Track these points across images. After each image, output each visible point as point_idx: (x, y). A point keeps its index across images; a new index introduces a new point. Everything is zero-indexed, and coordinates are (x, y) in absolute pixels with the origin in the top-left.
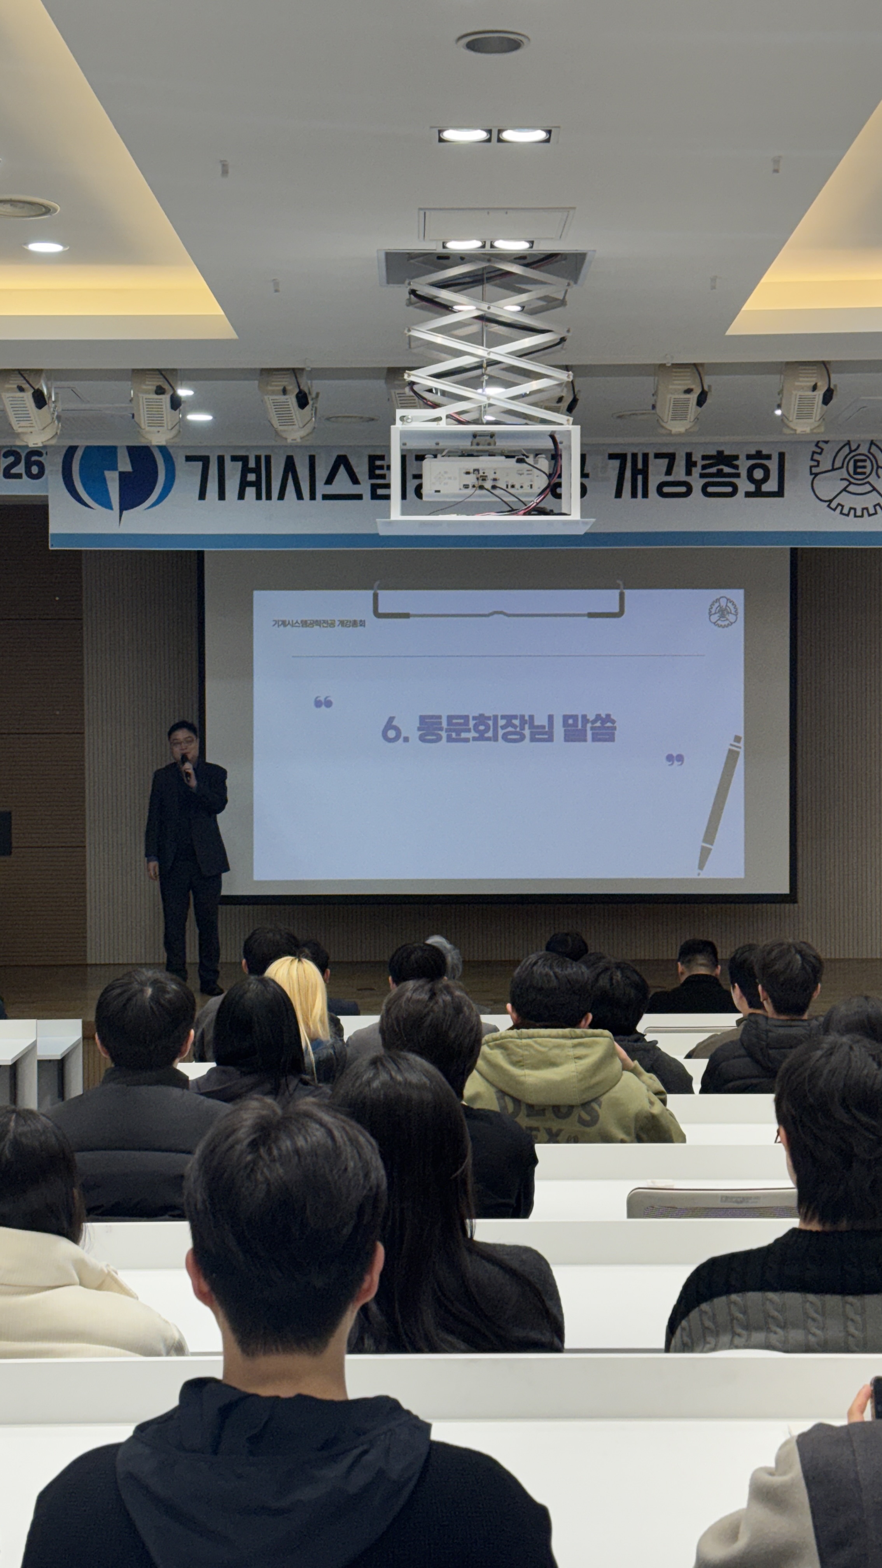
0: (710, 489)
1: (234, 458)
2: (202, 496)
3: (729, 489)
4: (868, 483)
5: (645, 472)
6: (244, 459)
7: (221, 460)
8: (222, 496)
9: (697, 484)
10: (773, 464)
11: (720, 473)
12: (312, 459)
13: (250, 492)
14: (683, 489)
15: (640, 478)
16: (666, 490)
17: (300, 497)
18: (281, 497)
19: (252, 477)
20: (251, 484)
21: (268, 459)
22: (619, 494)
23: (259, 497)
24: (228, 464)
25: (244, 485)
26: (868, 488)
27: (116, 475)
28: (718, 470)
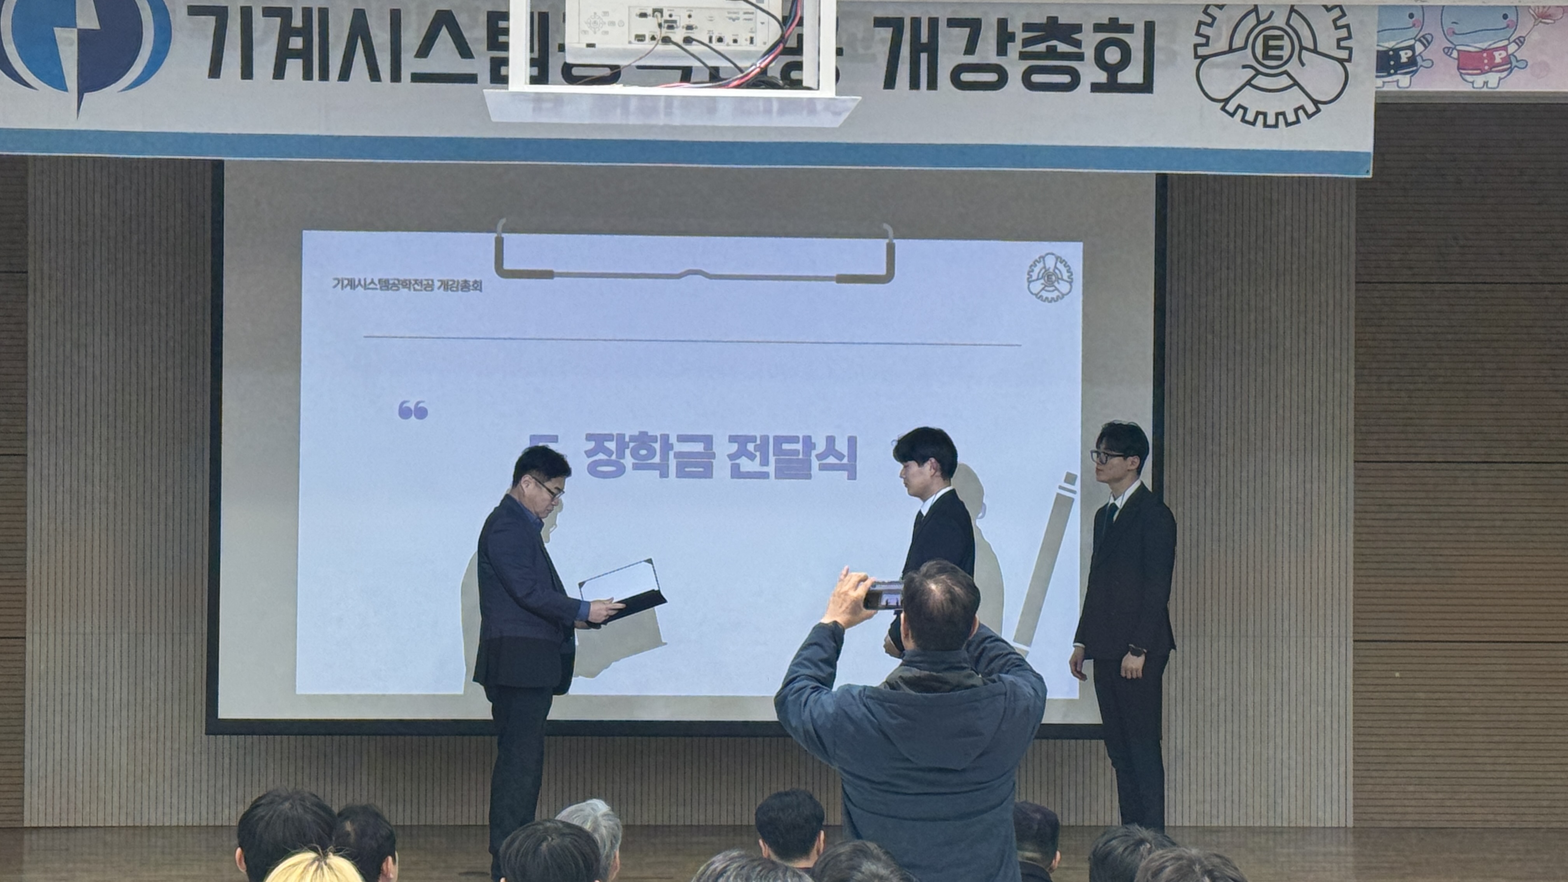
0: (1036, 78)
1: (269, 12)
2: (215, 71)
3: (1066, 79)
4: (1286, 72)
5: (932, 49)
6: (285, 14)
7: (246, 13)
8: (247, 72)
9: (1015, 68)
10: (1136, 42)
11: (1052, 53)
12: (396, 18)
13: (294, 67)
14: (992, 77)
15: (924, 57)
16: (966, 77)
17: (375, 75)
18: (344, 75)
19: (296, 43)
20: (296, 54)
21: (324, 13)
22: (890, 82)
23: (307, 75)
24: (259, 21)
25: (283, 54)
26: (1285, 81)
27: (73, 34)
28: (1048, 47)
